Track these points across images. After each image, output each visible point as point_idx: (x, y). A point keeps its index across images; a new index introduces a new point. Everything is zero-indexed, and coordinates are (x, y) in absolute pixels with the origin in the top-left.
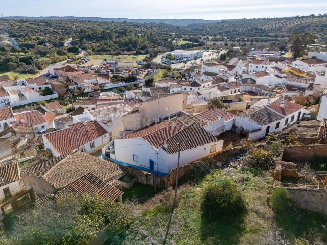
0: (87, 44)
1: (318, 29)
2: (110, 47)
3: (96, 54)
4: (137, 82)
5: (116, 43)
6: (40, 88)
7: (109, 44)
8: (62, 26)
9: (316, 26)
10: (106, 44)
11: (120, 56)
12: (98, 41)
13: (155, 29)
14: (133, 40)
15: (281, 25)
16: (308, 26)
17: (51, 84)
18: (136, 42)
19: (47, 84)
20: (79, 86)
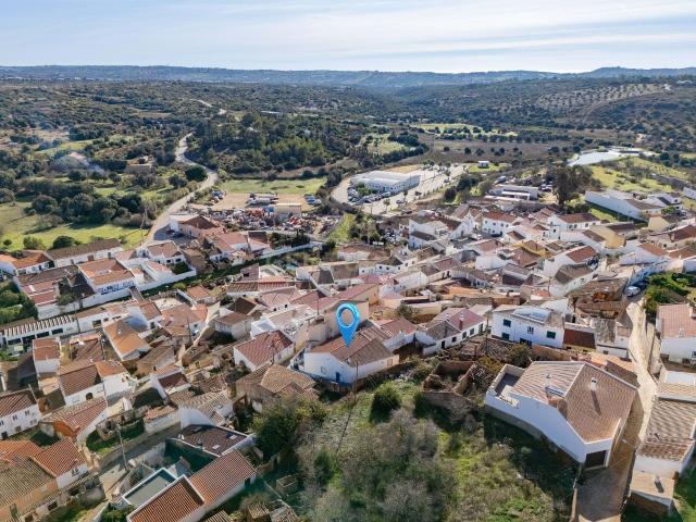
0: (215, 156)
1: (649, 112)
2: (257, 161)
3: (235, 179)
4: (311, 245)
5: (266, 153)
6: (169, 261)
7: (254, 156)
8: (158, 105)
9: (647, 106)
10: (249, 157)
11: (275, 183)
12: (234, 150)
13: (335, 105)
14: (297, 148)
15: (582, 102)
16: (632, 105)
17: (186, 255)
18: (302, 151)
19: (178, 253)
20: (223, 255)
